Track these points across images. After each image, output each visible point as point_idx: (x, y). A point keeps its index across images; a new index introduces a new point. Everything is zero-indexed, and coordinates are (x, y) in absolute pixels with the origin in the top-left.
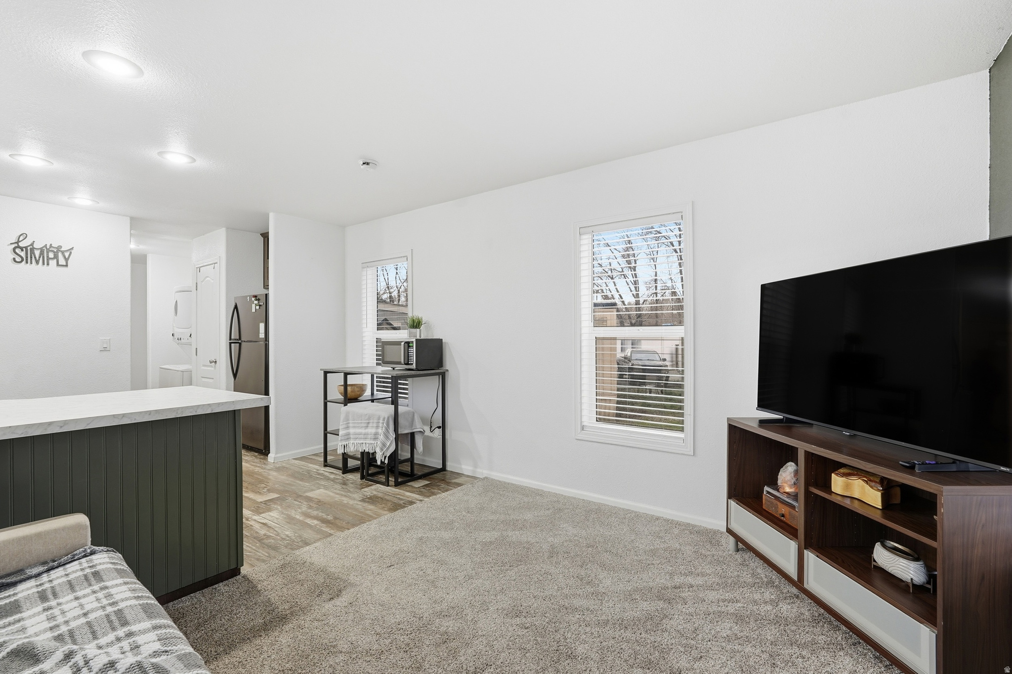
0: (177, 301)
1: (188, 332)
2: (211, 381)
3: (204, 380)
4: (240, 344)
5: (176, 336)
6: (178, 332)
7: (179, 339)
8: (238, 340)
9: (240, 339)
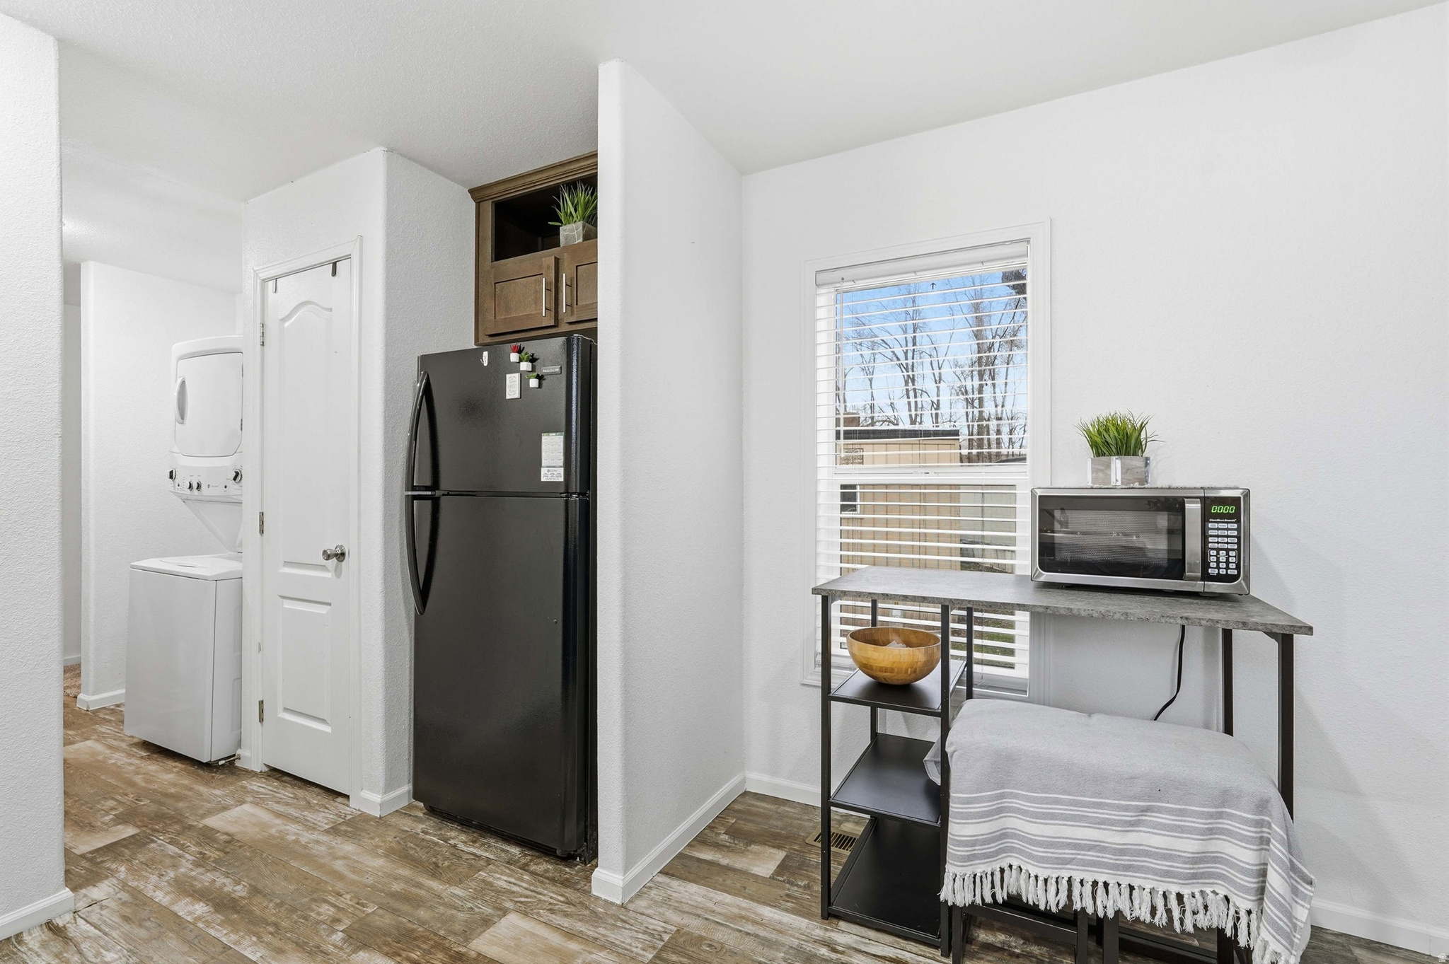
0: (183, 383)
1: (229, 464)
2: (323, 610)
3: (288, 605)
4: (436, 502)
5: (183, 479)
6: (190, 467)
7: (195, 486)
8: (427, 489)
9: (435, 485)
